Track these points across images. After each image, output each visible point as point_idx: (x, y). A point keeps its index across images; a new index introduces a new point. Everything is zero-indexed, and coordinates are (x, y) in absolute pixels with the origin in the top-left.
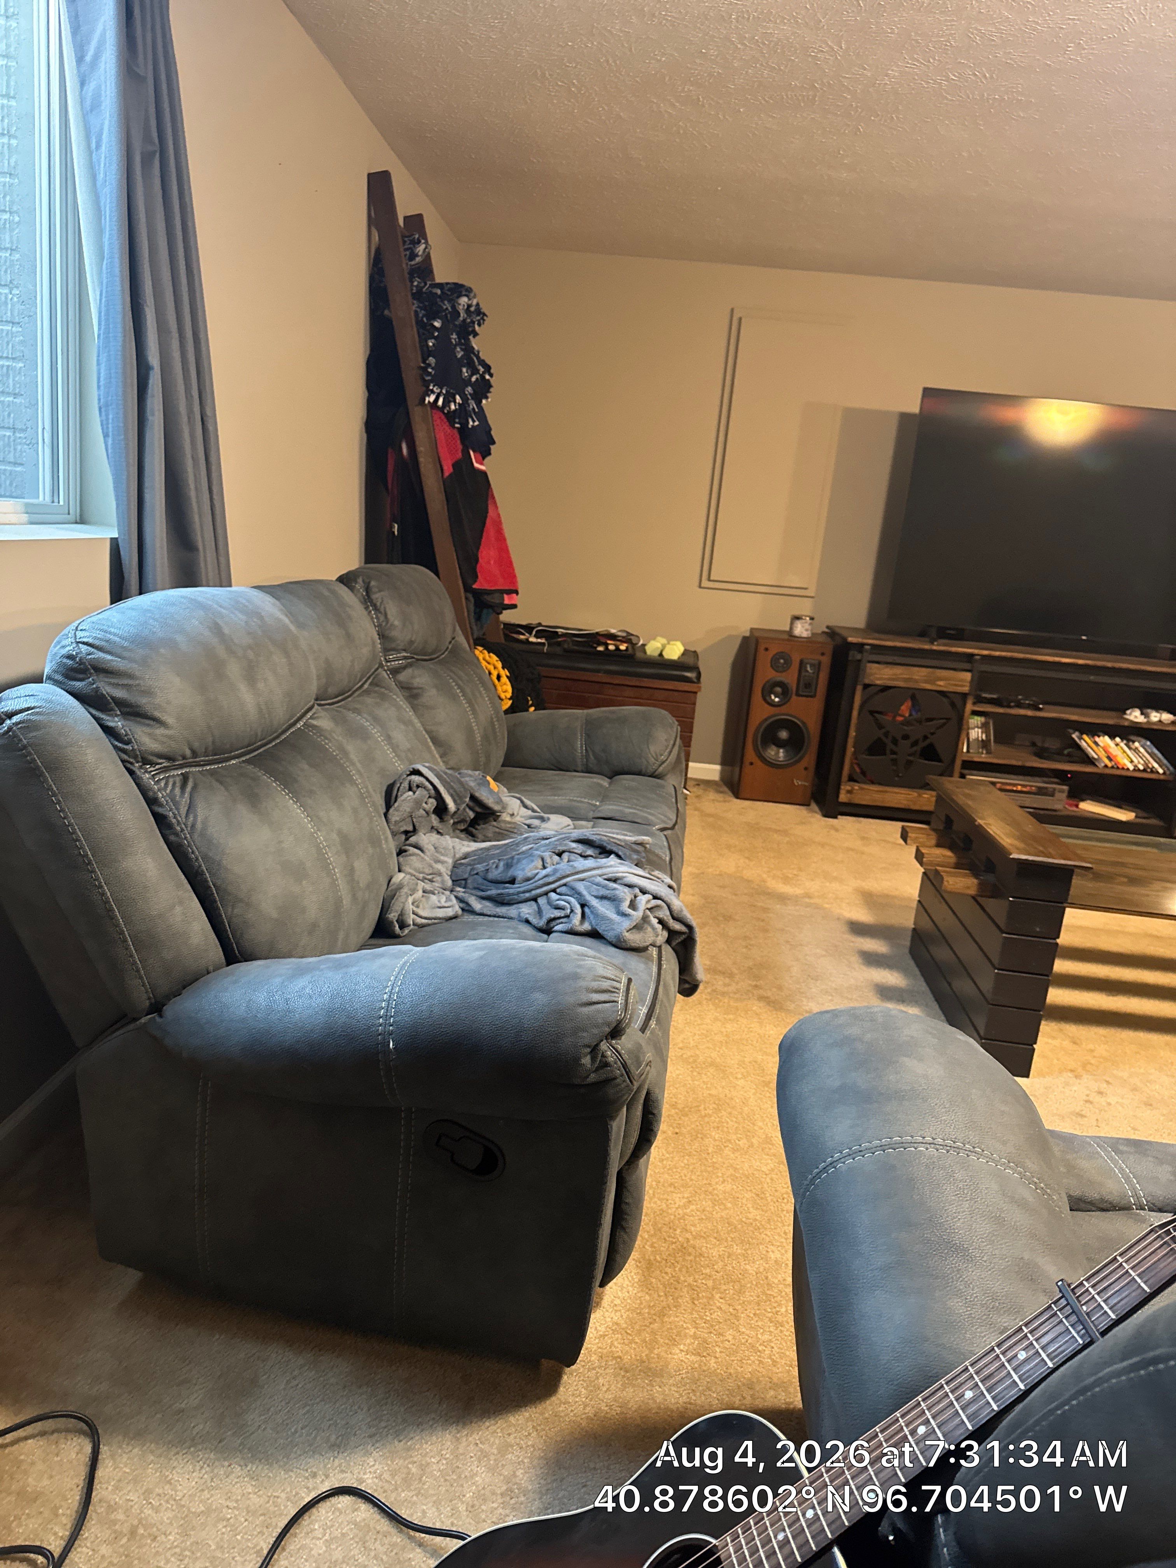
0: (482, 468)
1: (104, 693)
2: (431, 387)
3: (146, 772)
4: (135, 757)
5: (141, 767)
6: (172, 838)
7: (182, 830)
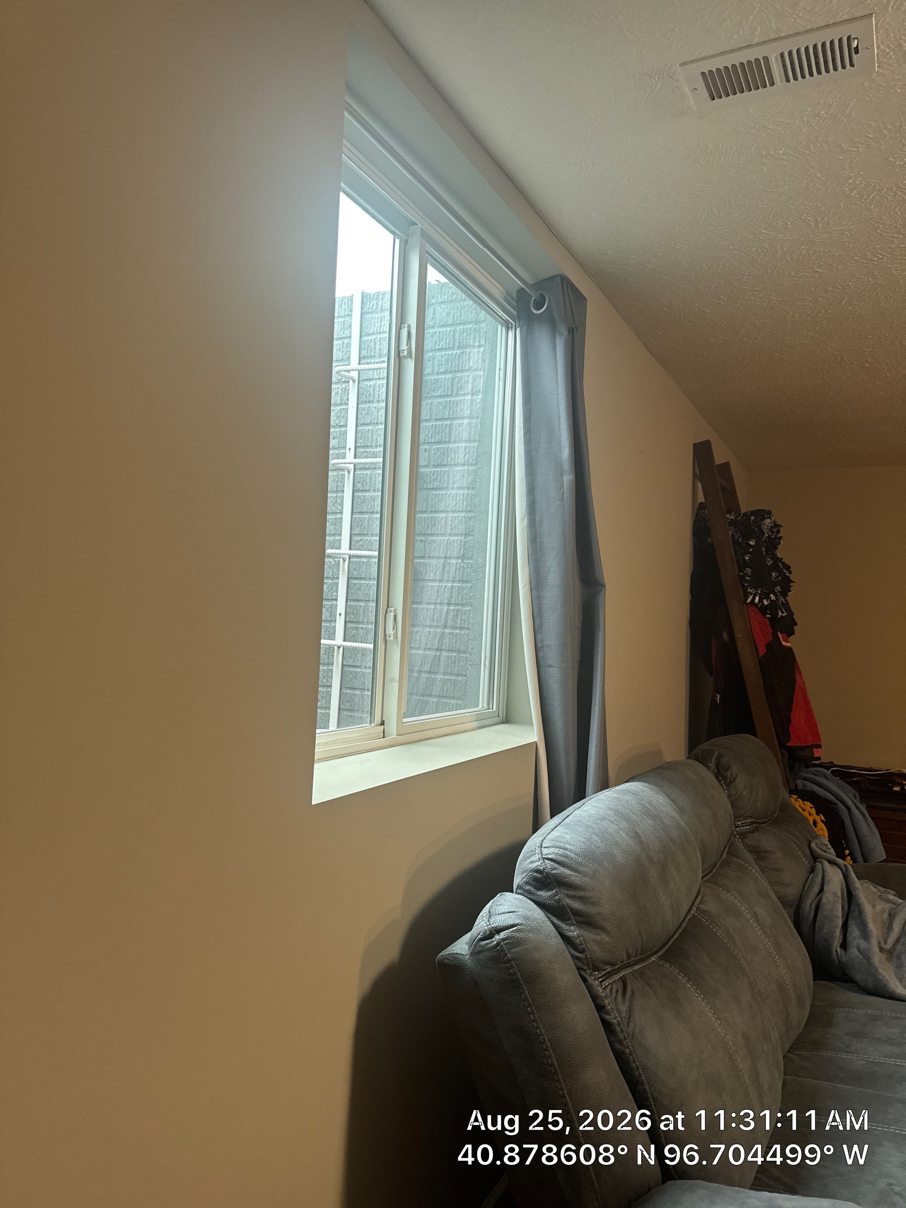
0: (789, 645)
1: (565, 903)
2: (749, 590)
3: (596, 979)
4: (588, 965)
5: (591, 975)
6: (617, 1046)
7: (625, 1039)
